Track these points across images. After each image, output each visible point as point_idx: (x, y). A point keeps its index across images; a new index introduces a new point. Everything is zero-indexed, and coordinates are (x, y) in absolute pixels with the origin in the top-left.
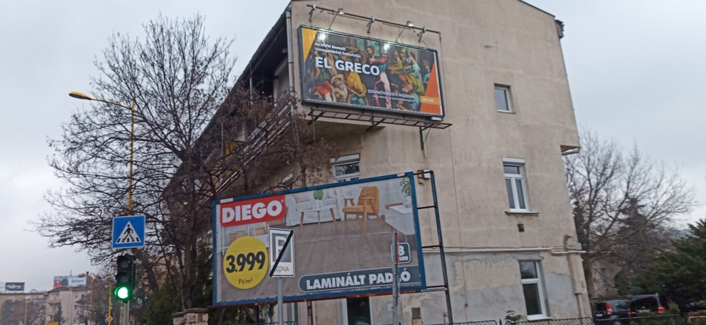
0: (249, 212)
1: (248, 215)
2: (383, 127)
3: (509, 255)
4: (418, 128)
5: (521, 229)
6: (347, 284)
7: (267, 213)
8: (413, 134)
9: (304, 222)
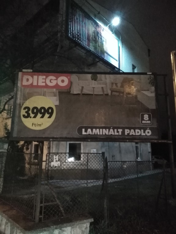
0: (44, 81)
1: (42, 82)
6: (110, 134)
7: (57, 83)
9: (83, 93)
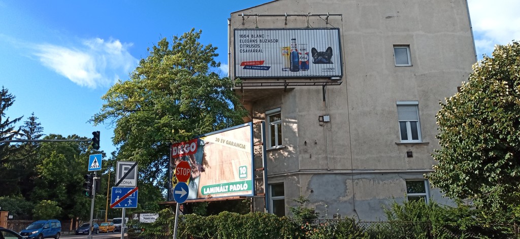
2: (294, 88)
3: (397, 175)
5: (410, 155)
8: (317, 91)
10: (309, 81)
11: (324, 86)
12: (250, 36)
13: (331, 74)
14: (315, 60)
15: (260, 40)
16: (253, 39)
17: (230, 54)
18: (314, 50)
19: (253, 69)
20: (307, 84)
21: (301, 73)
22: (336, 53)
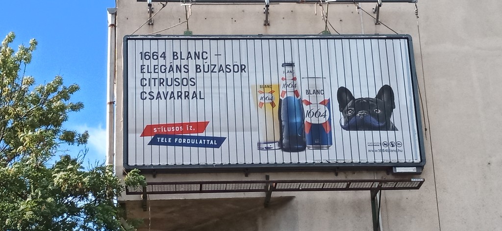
2: (290, 198)
4: (368, 194)
8: (357, 206)
10: (331, 177)
11: (374, 191)
12: (169, 56)
13: (394, 160)
14: (348, 120)
15: (197, 67)
16: (177, 62)
17: (112, 103)
18: (344, 94)
19: (177, 144)
20: (327, 186)
21: (310, 156)
22: (403, 103)
